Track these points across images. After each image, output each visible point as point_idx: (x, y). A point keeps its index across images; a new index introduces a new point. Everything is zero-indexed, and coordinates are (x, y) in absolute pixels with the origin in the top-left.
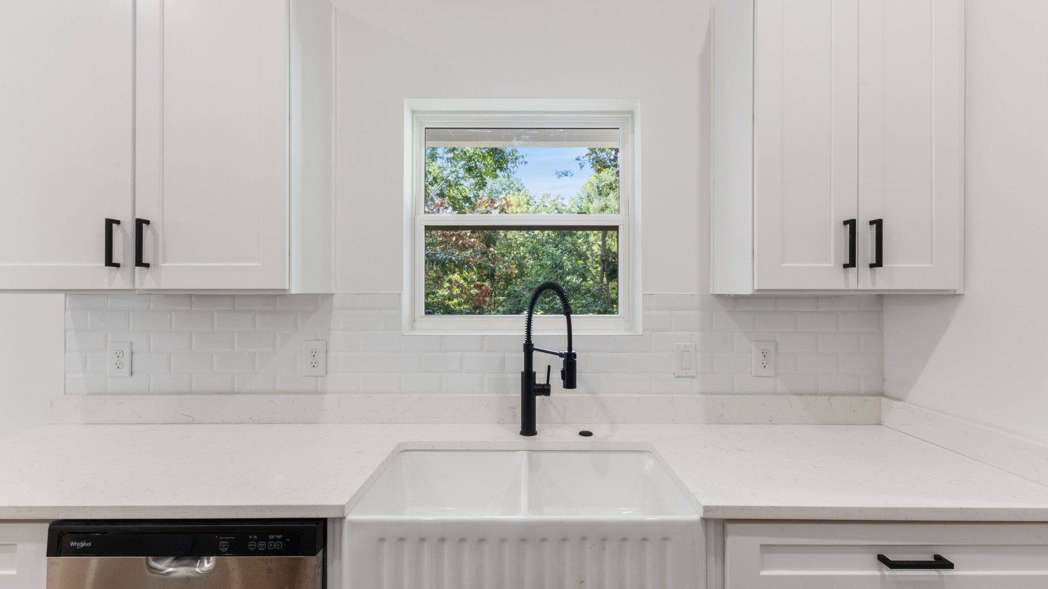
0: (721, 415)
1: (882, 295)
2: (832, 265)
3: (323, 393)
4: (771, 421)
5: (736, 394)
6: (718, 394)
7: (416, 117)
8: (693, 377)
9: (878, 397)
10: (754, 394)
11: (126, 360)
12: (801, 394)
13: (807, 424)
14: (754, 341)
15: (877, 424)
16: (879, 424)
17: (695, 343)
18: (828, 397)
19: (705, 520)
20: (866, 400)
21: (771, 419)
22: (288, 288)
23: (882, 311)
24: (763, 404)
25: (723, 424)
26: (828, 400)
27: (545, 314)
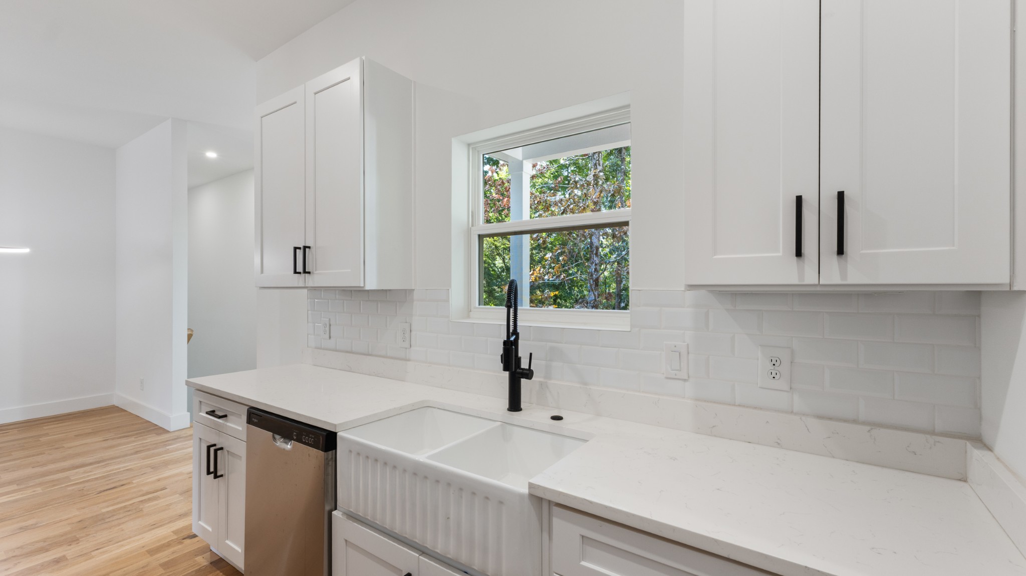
0: (714, 426)
1: (980, 292)
2: (780, 254)
3: (409, 360)
4: (779, 444)
5: (737, 406)
6: (715, 402)
7: (473, 148)
8: (685, 380)
9: (964, 441)
10: (761, 409)
11: (327, 329)
12: (830, 419)
13: (833, 457)
14: (760, 345)
15: (960, 480)
16: (964, 480)
17: (686, 344)
18: (868, 428)
19: (531, 496)
20: (938, 442)
21: (779, 441)
22: (363, 286)
23: (979, 316)
24: (767, 422)
25: (715, 436)
26: (869, 431)
27: (558, 308)
